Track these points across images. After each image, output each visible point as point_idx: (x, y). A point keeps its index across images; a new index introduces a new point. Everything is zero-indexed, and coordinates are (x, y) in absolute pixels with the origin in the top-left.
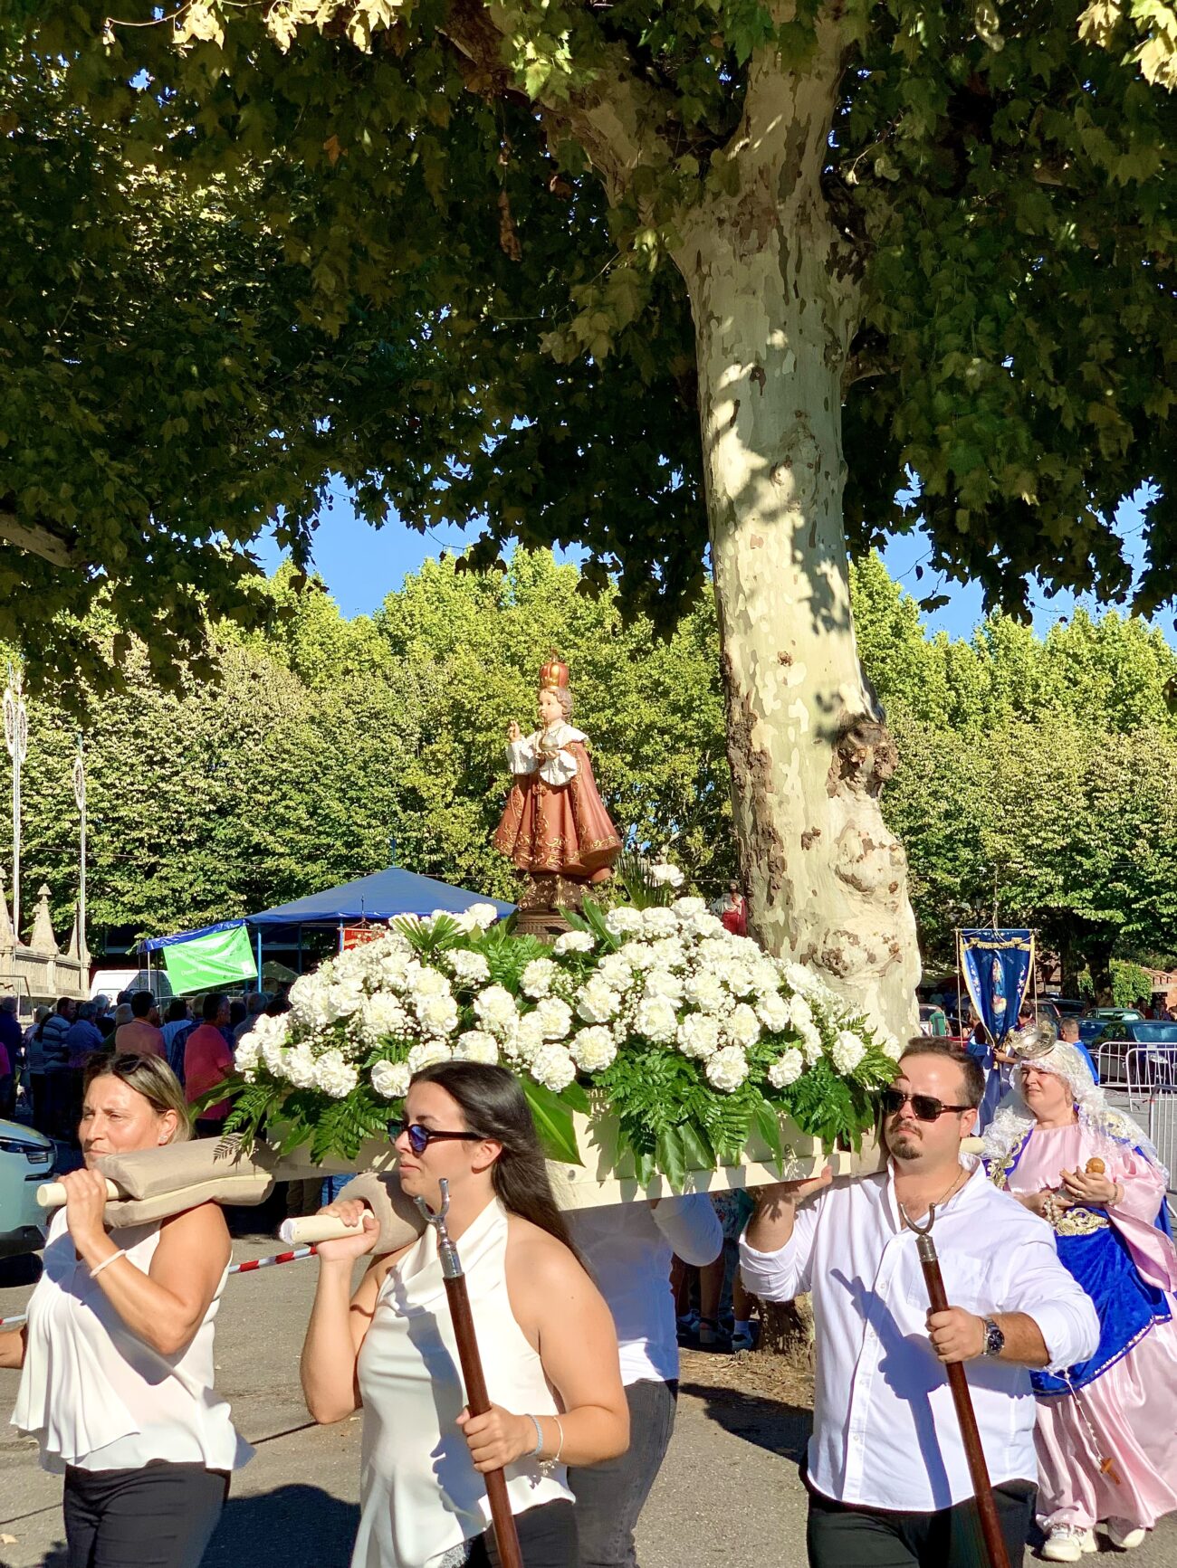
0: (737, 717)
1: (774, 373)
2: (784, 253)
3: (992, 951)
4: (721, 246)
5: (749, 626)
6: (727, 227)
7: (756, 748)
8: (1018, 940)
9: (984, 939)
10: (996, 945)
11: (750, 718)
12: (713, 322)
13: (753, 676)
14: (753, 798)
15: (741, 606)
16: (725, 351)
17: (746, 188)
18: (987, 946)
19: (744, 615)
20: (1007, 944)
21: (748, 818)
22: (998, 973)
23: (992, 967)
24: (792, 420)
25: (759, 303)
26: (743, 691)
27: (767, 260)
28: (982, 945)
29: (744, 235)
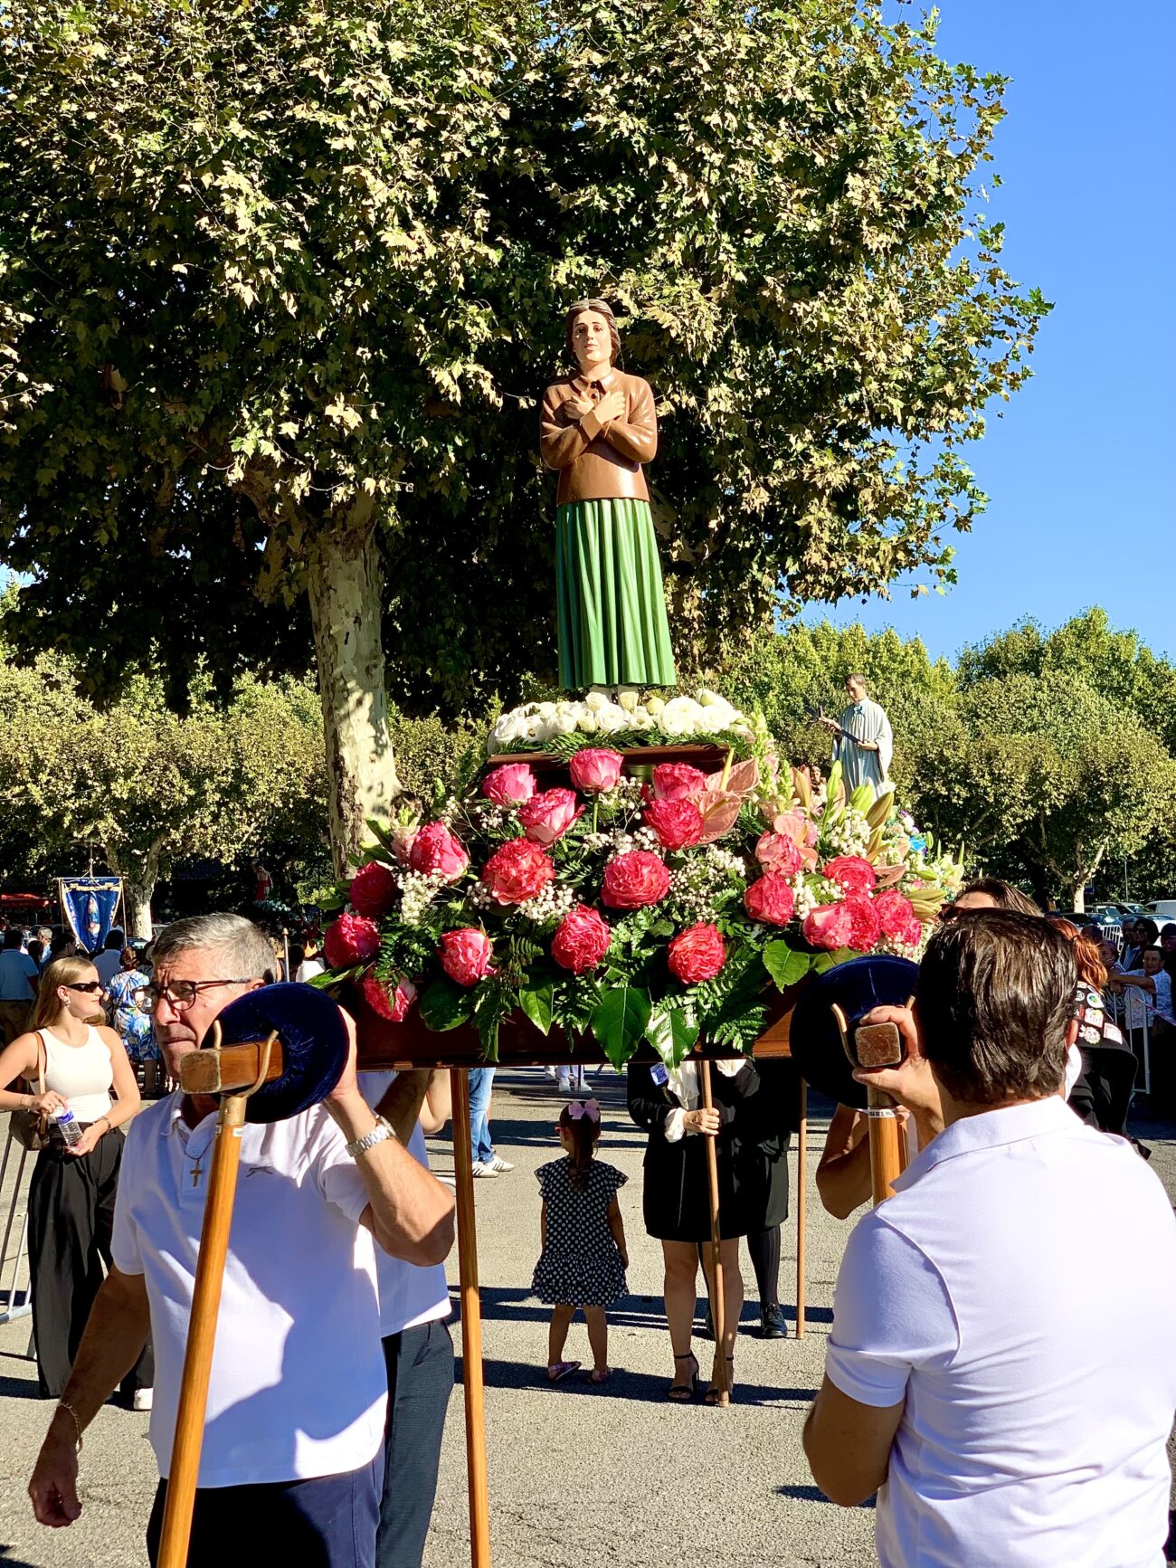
0: (346, 785)
1: (365, 620)
2: (365, 561)
3: (88, 892)
4: (336, 554)
5: (354, 743)
6: (340, 546)
7: (357, 802)
8: (111, 884)
9: (81, 884)
10: (92, 888)
11: (354, 789)
12: (332, 592)
13: (356, 768)
14: (353, 826)
15: (351, 733)
16: (339, 607)
17: (349, 528)
18: (85, 889)
19: (352, 738)
20: (101, 887)
21: (348, 836)
22: (94, 907)
23: (88, 903)
24: (373, 644)
25: (356, 584)
26: (350, 775)
27: (358, 564)
28: (79, 888)
29: (348, 551)
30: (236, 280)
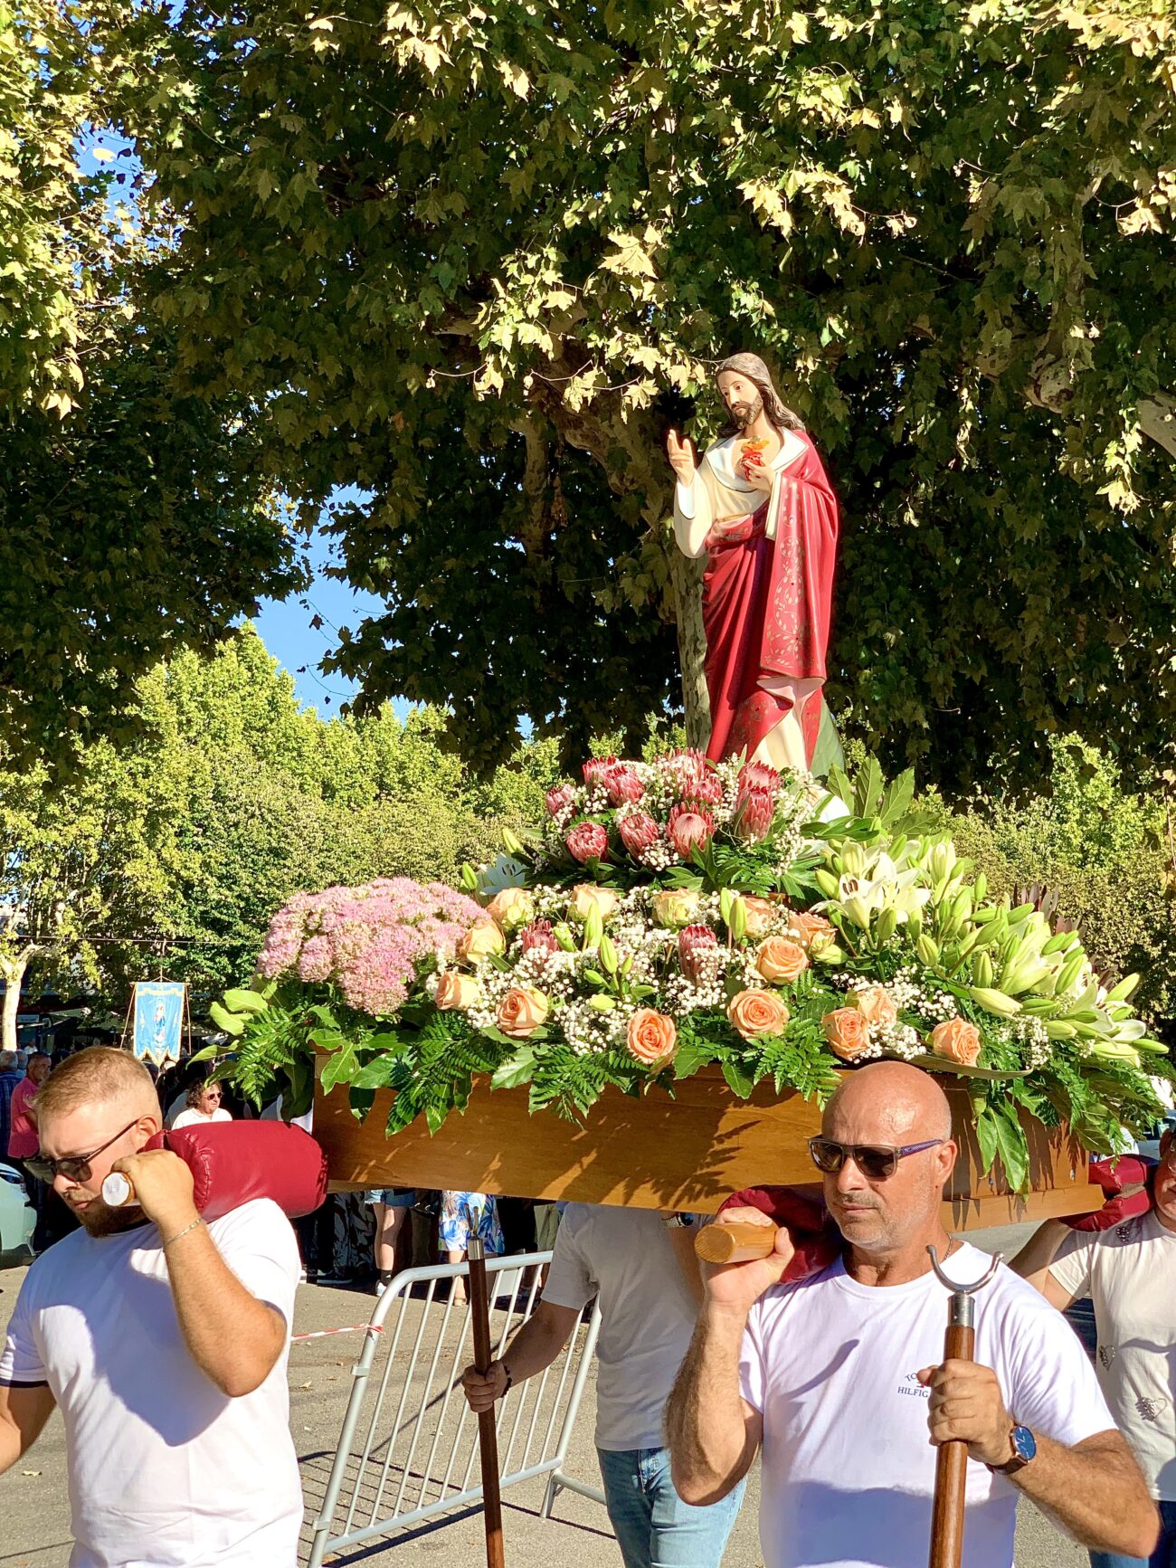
30: (406, 34)
